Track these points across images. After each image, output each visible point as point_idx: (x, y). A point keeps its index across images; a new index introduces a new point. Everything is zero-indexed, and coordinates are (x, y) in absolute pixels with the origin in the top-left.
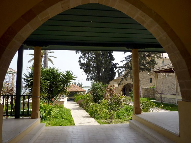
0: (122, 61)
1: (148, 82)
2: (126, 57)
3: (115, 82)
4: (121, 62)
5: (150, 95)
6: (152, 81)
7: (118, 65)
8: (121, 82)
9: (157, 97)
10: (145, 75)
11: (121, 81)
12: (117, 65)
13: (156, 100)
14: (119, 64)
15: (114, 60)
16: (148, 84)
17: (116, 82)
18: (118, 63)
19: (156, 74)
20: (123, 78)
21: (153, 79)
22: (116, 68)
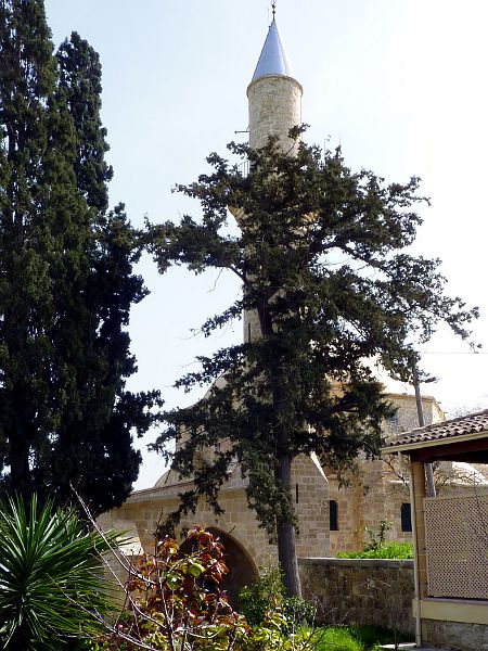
0: (184, 382)
1: (322, 525)
2: (211, 357)
3: (121, 525)
4: (178, 384)
5: (350, 604)
6: (340, 521)
7: (160, 403)
8: (176, 517)
9: (421, 620)
10: (304, 480)
11: (175, 509)
12: (151, 405)
13: (412, 639)
14: (162, 397)
15: (136, 369)
16: (321, 536)
17: (127, 518)
18: (156, 394)
19: (417, 466)
20: (192, 493)
21: (345, 504)
22: (144, 423)
